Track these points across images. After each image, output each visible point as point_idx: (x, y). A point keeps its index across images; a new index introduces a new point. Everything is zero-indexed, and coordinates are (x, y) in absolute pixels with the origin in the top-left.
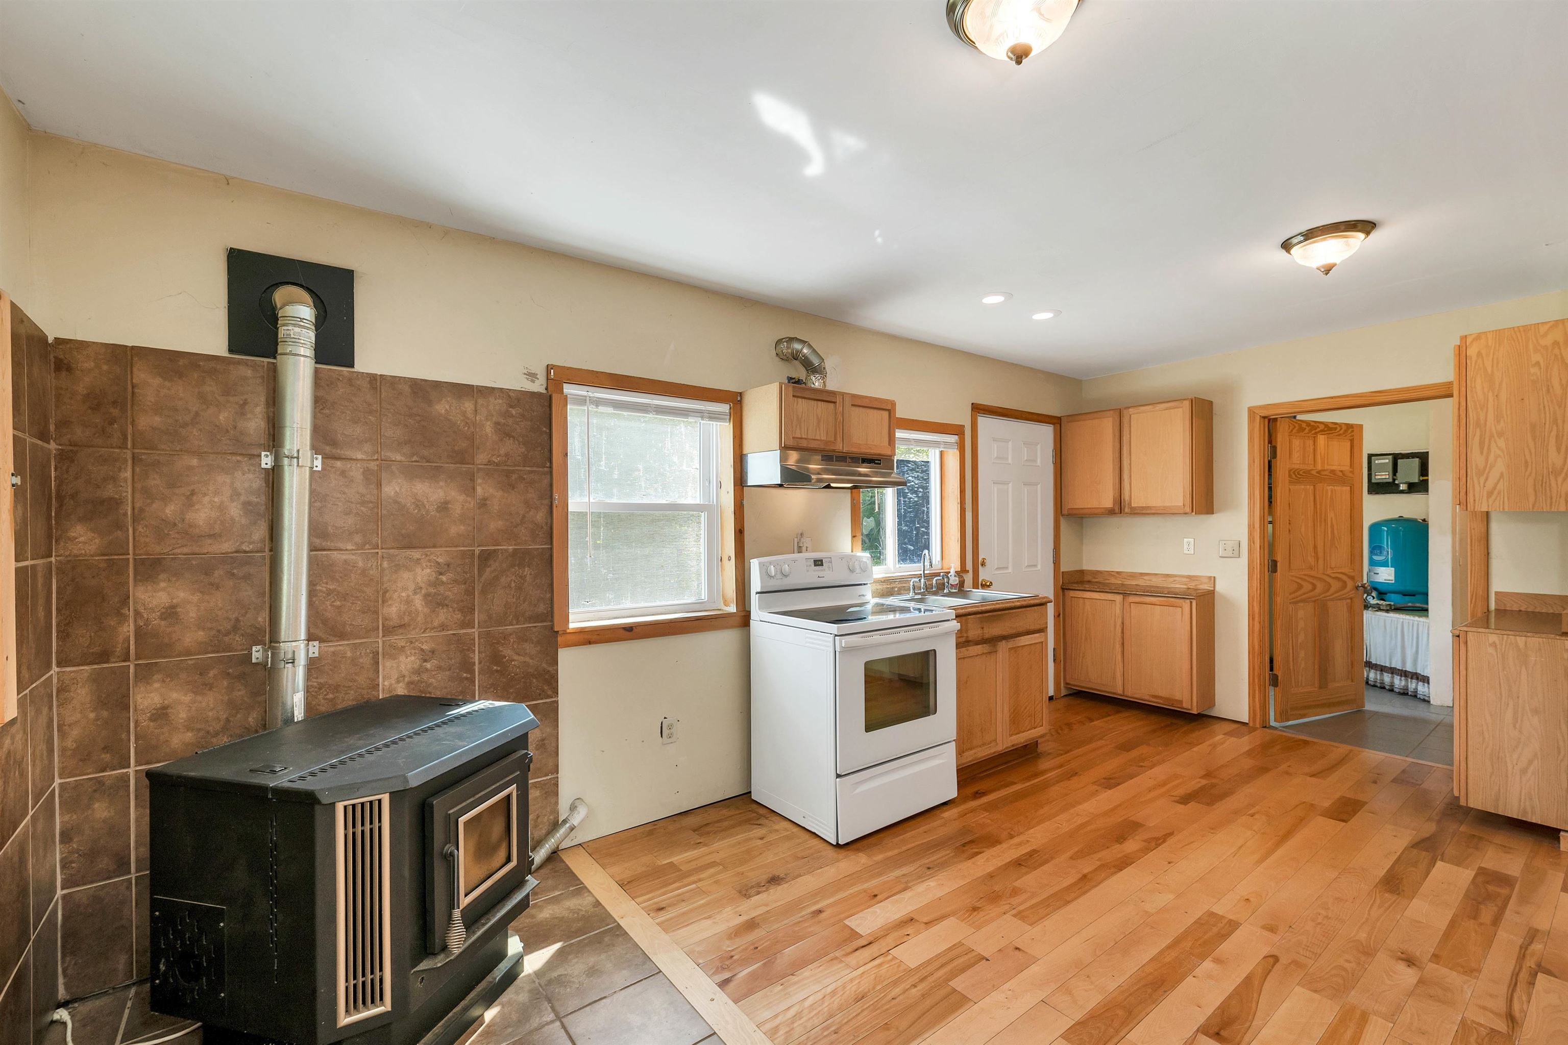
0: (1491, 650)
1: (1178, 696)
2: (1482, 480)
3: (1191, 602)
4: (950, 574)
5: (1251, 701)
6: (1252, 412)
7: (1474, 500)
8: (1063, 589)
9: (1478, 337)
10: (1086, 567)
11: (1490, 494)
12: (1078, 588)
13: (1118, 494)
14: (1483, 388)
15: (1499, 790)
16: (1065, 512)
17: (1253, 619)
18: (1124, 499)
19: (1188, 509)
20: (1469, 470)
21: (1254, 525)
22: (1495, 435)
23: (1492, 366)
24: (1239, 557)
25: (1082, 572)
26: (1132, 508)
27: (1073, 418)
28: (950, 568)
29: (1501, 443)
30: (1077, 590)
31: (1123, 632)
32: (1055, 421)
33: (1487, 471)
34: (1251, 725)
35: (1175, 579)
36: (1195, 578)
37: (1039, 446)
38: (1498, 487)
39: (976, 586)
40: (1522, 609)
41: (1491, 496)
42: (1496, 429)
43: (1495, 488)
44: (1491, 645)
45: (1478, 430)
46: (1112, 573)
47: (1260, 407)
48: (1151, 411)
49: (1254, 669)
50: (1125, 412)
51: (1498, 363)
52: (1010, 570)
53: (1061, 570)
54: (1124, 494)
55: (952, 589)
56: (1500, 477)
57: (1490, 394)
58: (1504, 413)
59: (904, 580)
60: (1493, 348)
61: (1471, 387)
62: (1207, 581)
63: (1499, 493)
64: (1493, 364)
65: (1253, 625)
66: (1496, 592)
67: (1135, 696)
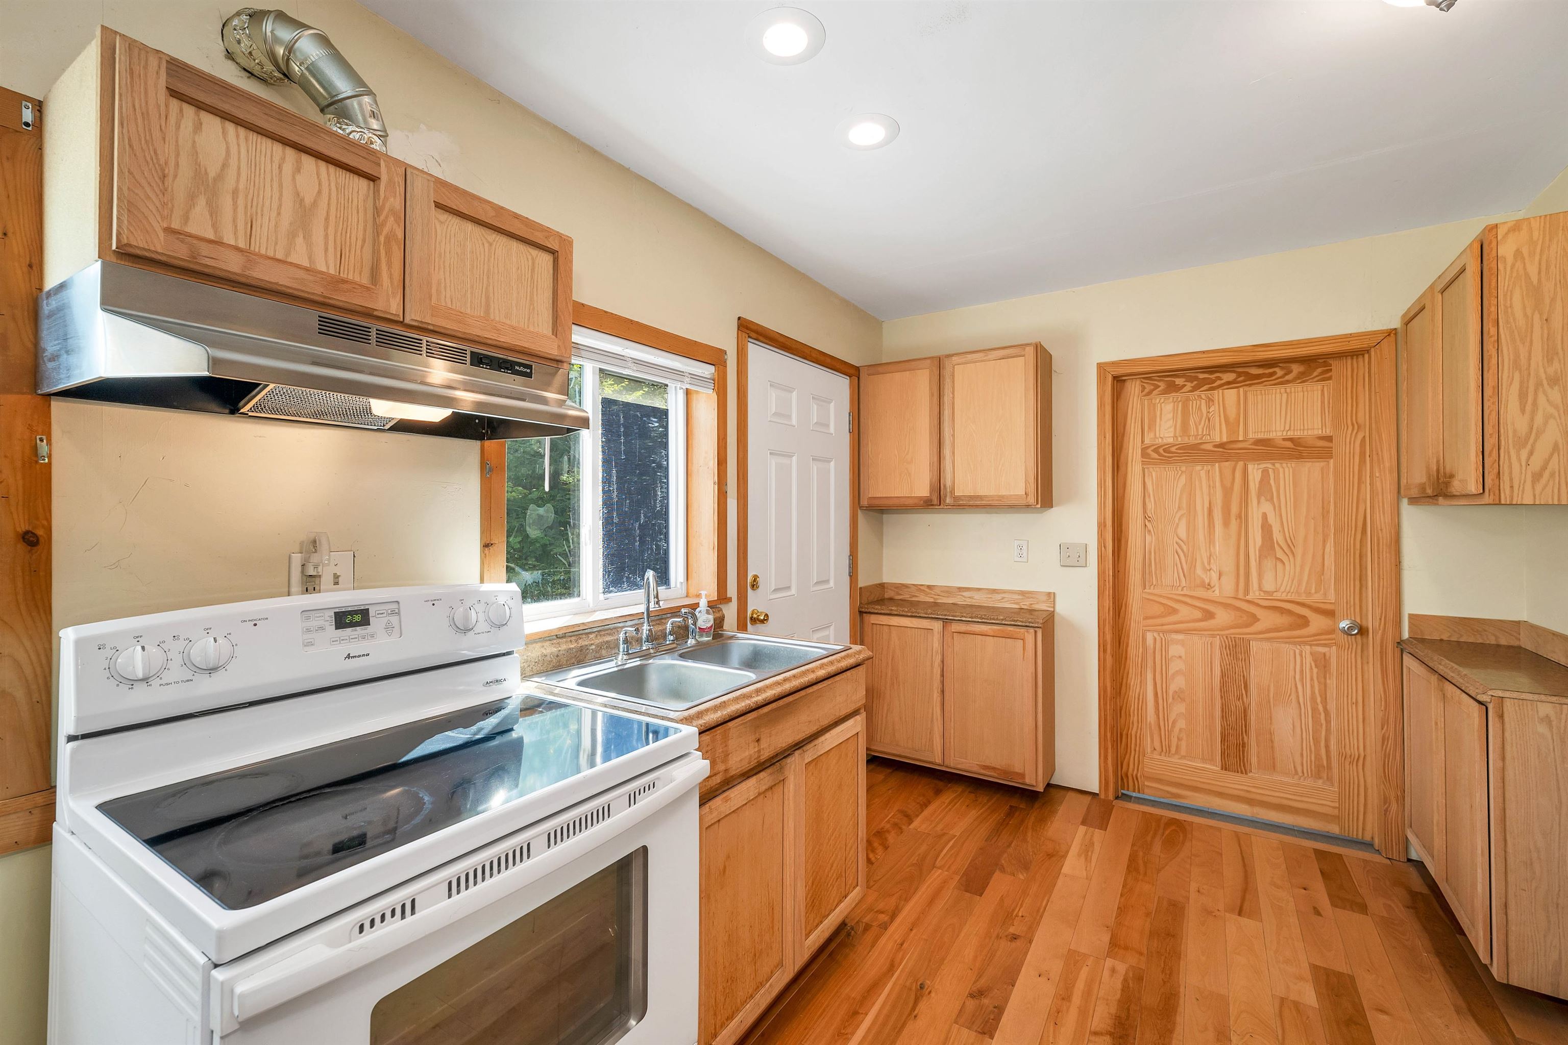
0: (1542, 729)
1: (1018, 768)
2: (1524, 454)
3: (1036, 632)
4: (698, 610)
5: (1102, 765)
6: (1101, 367)
7: (1512, 487)
8: (861, 613)
9: (1516, 227)
10: (887, 579)
11: (1537, 477)
12: (883, 612)
13: (936, 478)
14: (1524, 308)
15: (1560, 958)
16: (864, 502)
17: (1105, 651)
18: (945, 486)
19: (1031, 500)
20: (1502, 438)
21: (1105, 522)
22: (1545, 382)
23: (1539, 273)
24: (1086, 566)
25: (882, 586)
26: (956, 498)
27: (877, 368)
28: (699, 596)
29: (1555, 394)
30: (881, 614)
31: (942, 676)
32: (851, 371)
33: (1531, 441)
34: (1102, 796)
35: (1003, 595)
36: (1030, 595)
37: (832, 405)
38: (1550, 467)
39: (742, 627)
40: (1445, 637)
41: (1538, 480)
42: (1545, 372)
43: (1544, 468)
44: (1541, 720)
45: (1517, 376)
46: (922, 588)
47: (1113, 364)
48: (982, 361)
49: (1106, 720)
50: (948, 364)
51: (1548, 268)
52: (793, 591)
53: (859, 586)
54: (945, 479)
55: (701, 636)
56: (1553, 450)
57: (1537, 317)
58: (1559, 347)
59: (605, 628)
60: (1540, 242)
61: (1506, 307)
62: (1045, 598)
63: (1552, 475)
64: (1540, 269)
65: (1105, 660)
66: (1410, 615)
67: (959, 766)
